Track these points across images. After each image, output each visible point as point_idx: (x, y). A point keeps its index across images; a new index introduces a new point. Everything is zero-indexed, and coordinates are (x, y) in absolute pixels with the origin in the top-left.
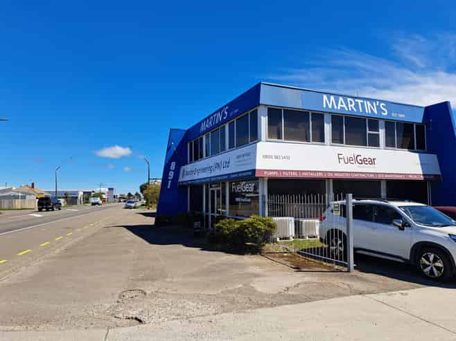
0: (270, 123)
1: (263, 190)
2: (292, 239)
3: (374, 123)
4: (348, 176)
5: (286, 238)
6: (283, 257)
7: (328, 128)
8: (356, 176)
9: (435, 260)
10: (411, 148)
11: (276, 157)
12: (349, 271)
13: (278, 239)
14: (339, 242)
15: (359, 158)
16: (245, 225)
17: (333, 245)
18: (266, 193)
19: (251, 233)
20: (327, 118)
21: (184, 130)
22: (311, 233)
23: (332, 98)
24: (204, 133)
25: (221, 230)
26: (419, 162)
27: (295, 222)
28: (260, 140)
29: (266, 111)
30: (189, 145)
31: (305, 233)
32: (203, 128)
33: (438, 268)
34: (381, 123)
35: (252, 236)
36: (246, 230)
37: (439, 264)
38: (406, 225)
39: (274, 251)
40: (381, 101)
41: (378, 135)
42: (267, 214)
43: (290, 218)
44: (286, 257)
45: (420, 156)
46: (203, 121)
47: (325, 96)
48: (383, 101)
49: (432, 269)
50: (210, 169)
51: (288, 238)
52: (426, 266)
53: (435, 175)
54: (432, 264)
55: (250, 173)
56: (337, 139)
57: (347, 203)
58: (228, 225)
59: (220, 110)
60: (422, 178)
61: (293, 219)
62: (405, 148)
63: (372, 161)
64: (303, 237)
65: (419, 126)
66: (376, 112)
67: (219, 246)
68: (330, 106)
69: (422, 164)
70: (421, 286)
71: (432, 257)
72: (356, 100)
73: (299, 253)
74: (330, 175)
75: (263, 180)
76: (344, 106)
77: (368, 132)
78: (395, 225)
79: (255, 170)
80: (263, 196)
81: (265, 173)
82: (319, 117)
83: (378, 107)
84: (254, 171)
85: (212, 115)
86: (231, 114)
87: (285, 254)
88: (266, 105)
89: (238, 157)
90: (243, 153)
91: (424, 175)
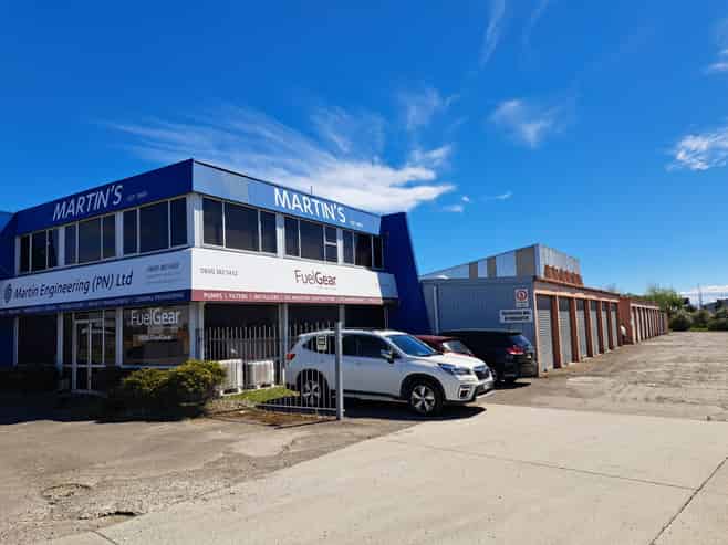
0: (206, 221)
1: (197, 321)
2: (240, 391)
3: (331, 231)
4: (307, 299)
5: (230, 391)
6: (242, 415)
7: (280, 233)
8: (315, 300)
9: (426, 393)
10: (369, 266)
11: (220, 272)
12: (338, 419)
13: (222, 393)
14: (314, 387)
15: (319, 276)
16: (181, 376)
17: (305, 392)
18: (202, 326)
19: (192, 386)
20: (280, 220)
21: (10, 214)
22: (263, 381)
23: (285, 193)
24: (61, 222)
25: (138, 387)
26: (377, 281)
27: (244, 366)
28: (193, 246)
29: (199, 202)
30: (18, 241)
31: (255, 380)
32: (58, 213)
33: (429, 402)
34: (339, 233)
35: (195, 391)
36: (185, 383)
37: (430, 397)
38: (396, 356)
39: (224, 409)
40: (338, 204)
41: (336, 247)
42: (203, 357)
43: (235, 361)
44: (245, 414)
45: (379, 276)
46: (60, 201)
47: (277, 190)
48: (342, 205)
49: (423, 404)
50: (85, 286)
51: (236, 391)
52: (417, 401)
53: (393, 299)
54: (424, 398)
55: (181, 296)
56: (291, 250)
57: (337, 334)
58: (148, 377)
59: (104, 188)
60: (381, 302)
61: (240, 361)
62: (363, 265)
63: (332, 281)
64: (253, 387)
65: (376, 238)
66: (333, 216)
67: (129, 414)
68: (283, 205)
69: (381, 285)
70: (414, 422)
71: (423, 390)
72: (313, 200)
73: (259, 407)
74: (287, 299)
75: (198, 306)
76: (299, 206)
77: (325, 243)
78: (384, 358)
79: (190, 290)
80: (197, 331)
81: (205, 295)
82: (269, 218)
83: (336, 211)
84: (188, 292)
85: (85, 194)
86: (130, 198)
87: (242, 412)
88: (200, 194)
89: (151, 269)
90: (162, 263)
91: (383, 299)
